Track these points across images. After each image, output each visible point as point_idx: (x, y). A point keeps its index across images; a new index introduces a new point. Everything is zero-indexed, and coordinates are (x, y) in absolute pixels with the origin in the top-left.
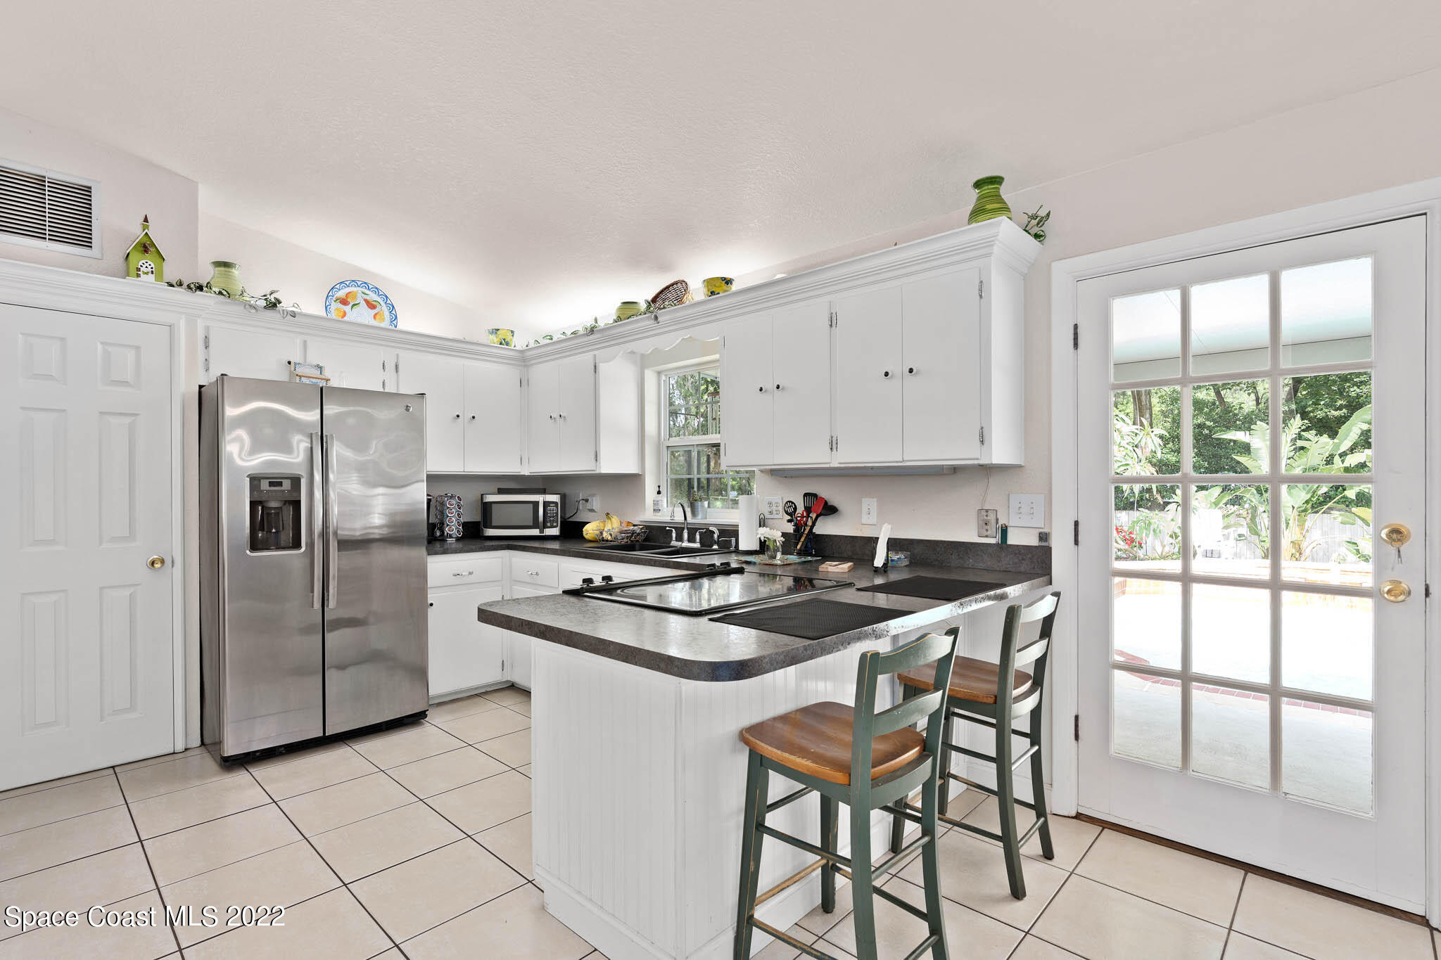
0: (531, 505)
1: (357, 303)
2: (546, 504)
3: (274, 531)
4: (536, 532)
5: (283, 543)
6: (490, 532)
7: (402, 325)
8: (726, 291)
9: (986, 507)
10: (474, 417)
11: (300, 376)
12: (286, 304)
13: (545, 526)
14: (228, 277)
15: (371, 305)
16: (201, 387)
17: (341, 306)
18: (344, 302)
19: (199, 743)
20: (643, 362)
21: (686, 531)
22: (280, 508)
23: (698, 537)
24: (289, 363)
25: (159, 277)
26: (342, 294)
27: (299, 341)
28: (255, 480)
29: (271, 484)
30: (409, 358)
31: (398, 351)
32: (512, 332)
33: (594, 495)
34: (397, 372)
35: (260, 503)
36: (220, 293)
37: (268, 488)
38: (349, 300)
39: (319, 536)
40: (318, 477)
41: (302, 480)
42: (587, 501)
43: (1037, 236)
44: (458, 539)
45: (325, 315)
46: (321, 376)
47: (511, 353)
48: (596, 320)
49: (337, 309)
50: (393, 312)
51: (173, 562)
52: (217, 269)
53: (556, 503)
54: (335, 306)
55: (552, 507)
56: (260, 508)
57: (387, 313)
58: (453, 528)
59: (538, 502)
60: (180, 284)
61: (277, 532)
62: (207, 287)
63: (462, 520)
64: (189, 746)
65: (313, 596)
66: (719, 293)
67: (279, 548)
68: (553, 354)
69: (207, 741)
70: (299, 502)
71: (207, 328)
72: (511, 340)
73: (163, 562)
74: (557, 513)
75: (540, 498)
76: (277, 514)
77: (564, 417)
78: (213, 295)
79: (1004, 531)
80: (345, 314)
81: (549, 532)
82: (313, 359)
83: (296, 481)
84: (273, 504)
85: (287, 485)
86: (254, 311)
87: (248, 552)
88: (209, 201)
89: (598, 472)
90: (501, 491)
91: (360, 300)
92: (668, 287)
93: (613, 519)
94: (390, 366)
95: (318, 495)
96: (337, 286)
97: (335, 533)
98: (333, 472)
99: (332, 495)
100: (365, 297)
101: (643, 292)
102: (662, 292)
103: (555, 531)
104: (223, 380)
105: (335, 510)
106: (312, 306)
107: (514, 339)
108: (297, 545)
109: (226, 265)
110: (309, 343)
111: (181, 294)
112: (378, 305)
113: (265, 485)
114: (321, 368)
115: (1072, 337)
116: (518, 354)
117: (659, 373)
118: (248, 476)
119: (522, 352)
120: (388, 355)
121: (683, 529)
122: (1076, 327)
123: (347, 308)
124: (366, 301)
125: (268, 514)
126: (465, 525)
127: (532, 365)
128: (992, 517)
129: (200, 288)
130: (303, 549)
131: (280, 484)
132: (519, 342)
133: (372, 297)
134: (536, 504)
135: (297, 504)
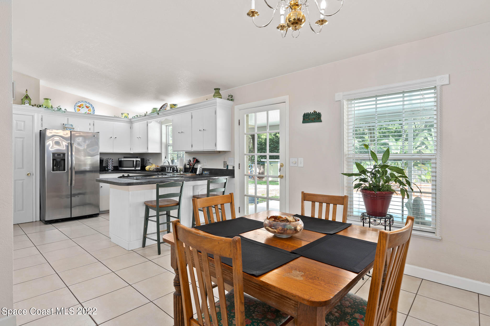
0: (132, 161)
1: (83, 107)
2: (136, 161)
3: (58, 166)
4: (133, 169)
5: (61, 170)
6: (120, 169)
7: (96, 113)
8: (174, 107)
9: (225, 161)
10: (116, 137)
11: (66, 128)
12: (63, 109)
13: (136, 167)
14: (47, 102)
15: (87, 107)
16: (40, 131)
17: (79, 108)
18: (80, 107)
19: (39, 220)
20: (161, 123)
21: (169, 168)
22: (60, 161)
23: (172, 169)
24: (64, 124)
25: (30, 104)
26: (79, 104)
27: (66, 118)
28: (54, 154)
29: (58, 155)
30: (97, 122)
31: (93, 120)
32: (128, 114)
33: (151, 159)
34: (94, 126)
35: (55, 159)
36: (45, 107)
37: (57, 156)
38: (81, 106)
39: (70, 169)
40: (70, 153)
41: (66, 154)
42: (149, 160)
43: (231, 100)
44: (112, 170)
45: (74, 111)
46: (72, 128)
47: (128, 120)
48: (147, 113)
49: (78, 109)
50: (94, 109)
51: (33, 174)
52: (45, 100)
53: (139, 161)
54: (77, 108)
55: (138, 162)
56: (55, 161)
57: (92, 109)
58: (110, 167)
59: (134, 160)
60: (35, 105)
61: (59, 167)
62: (42, 106)
63: (113, 165)
64: (37, 221)
65: (68, 183)
66: (172, 108)
67: (60, 170)
68: (138, 120)
69: (41, 219)
70: (65, 159)
71: (42, 116)
72: (128, 116)
73: (30, 174)
74: (140, 164)
75: (135, 159)
76: (59, 162)
77: (140, 138)
78: (44, 108)
79: (228, 166)
80: (80, 110)
81: (137, 169)
82: (70, 123)
83: (64, 154)
84: (58, 160)
85: (62, 155)
86: (54, 111)
87: (52, 171)
88: (43, 83)
89: (148, 152)
90: (125, 158)
91: (84, 106)
92: (164, 105)
93: (153, 165)
94: (92, 124)
95: (70, 158)
96: (78, 103)
97: (74, 168)
98: (74, 152)
99: (74, 158)
100: (86, 105)
101: (158, 106)
102: (163, 105)
103: (139, 168)
104: (46, 130)
105: (74, 162)
106: (71, 109)
107: (129, 116)
108: (64, 170)
109: (47, 99)
110: (69, 119)
111: (35, 108)
112: (89, 107)
113: (56, 155)
114: (72, 125)
115: (238, 123)
116: (129, 120)
117: (167, 126)
118: (52, 153)
119: (130, 119)
120: (91, 121)
121: (169, 167)
122: (239, 120)
123: (80, 108)
124: (86, 106)
125: (57, 162)
126: (114, 167)
127: (134, 123)
128: (226, 163)
129: (40, 106)
130: (66, 171)
131: (60, 155)
132: (130, 117)
133: (88, 105)
134: (134, 161)
135: (64, 160)
